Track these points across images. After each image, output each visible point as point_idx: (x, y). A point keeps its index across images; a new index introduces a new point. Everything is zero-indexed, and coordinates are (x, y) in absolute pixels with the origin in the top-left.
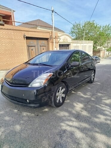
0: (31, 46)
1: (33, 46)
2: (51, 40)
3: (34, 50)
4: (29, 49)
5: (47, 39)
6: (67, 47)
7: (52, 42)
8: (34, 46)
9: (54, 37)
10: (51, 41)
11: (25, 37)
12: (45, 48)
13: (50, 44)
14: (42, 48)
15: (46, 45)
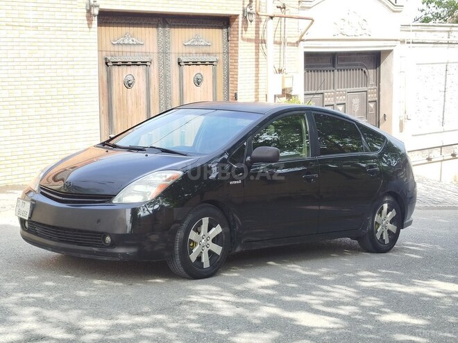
0: (125, 64)
1: (135, 64)
2: (252, 26)
3: (140, 84)
4: (109, 81)
5: (223, 22)
6: (371, 73)
7: (259, 41)
8: (144, 63)
9: (272, 10)
10: (251, 33)
11: (96, 11)
12: (206, 72)
13: (245, 51)
14: (190, 72)
15: (220, 57)
